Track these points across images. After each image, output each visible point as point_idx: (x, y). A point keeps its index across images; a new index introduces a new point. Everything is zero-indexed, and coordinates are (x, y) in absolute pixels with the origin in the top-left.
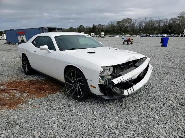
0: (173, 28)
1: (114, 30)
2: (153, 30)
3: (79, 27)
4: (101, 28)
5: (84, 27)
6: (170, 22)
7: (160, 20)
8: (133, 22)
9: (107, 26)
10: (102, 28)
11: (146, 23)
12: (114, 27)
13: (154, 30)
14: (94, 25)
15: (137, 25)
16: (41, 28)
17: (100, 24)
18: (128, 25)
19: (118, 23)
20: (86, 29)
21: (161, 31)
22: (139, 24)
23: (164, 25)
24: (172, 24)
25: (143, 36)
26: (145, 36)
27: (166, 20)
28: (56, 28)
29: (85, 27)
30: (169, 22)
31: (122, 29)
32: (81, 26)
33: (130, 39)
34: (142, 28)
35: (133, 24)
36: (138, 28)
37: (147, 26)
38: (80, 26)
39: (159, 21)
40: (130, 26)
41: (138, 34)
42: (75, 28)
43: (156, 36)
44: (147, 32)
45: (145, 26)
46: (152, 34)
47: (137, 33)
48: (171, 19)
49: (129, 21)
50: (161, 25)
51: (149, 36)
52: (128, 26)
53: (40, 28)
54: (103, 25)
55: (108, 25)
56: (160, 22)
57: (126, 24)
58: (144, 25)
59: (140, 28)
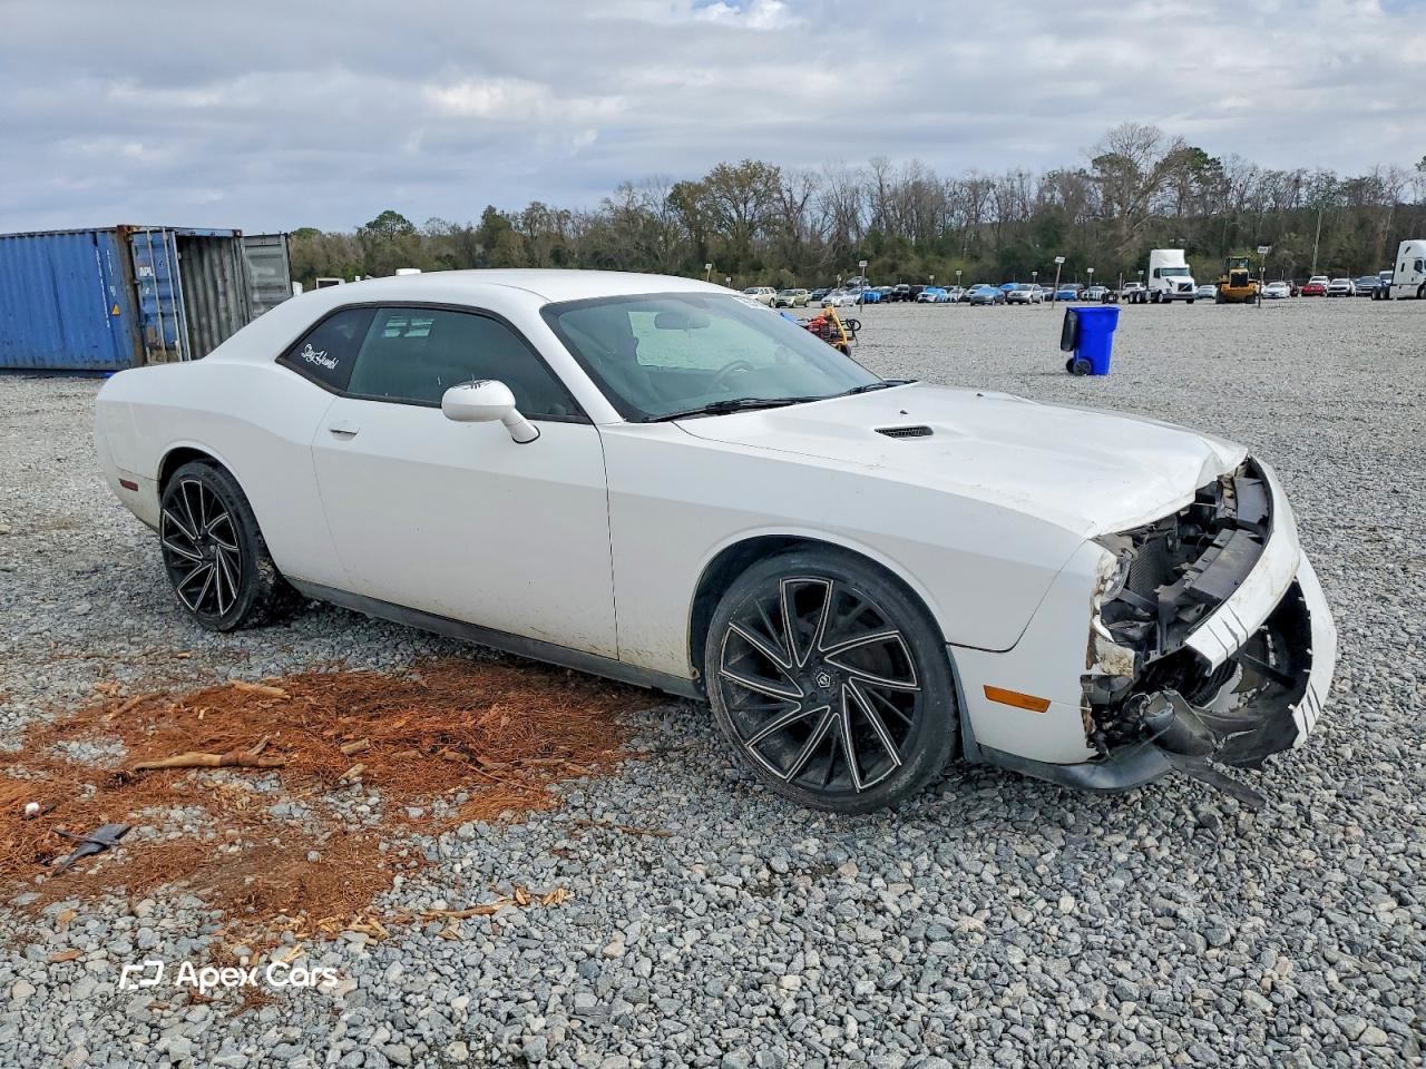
0: (1068, 237)
1: (649, 250)
2: (930, 256)
3: (369, 225)
4: (548, 236)
5: (409, 229)
6: (1048, 195)
7: (978, 178)
8: (786, 195)
9: (598, 222)
10: (561, 237)
11: (883, 204)
12: (653, 226)
13: (942, 255)
14: (491, 210)
15: (816, 218)
16: (113, 231)
17: (536, 206)
18: (750, 210)
19: (681, 196)
20: (425, 245)
21: (992, 263)
22: (832, 211)
23: (1005, 217)
24: (1058, 208)
25: (868, 300)
26: (884, 298)
27: (1017, 184)
28: (236, 235)
29: (420, 227)
30: (1040, 197)
31: (714, 245)
32: (390, 215)
33: (830, 318)
34: (853, 237)
35: (792, 211)
36: (825, 239)
37: (889, 226)
38: (382, 218)
39: (974, 187)
40: (767, 222)
41: (831, 286)
42: (339, 237)
43: (964, 299)
44: (893, 268)
45: (876, 221)
46: (930, 284)
47: (820, 276)
48: (1053, 179)
49: (760, 187)
50: (990, 215)
51: (911, 297)
52: (752, 226)
53: (104, 231)
54: (563, 216)
55: (607, 214)
56: (976, 196)
57: (736, 207)
58: (866, 218)
59: (840, 236)
